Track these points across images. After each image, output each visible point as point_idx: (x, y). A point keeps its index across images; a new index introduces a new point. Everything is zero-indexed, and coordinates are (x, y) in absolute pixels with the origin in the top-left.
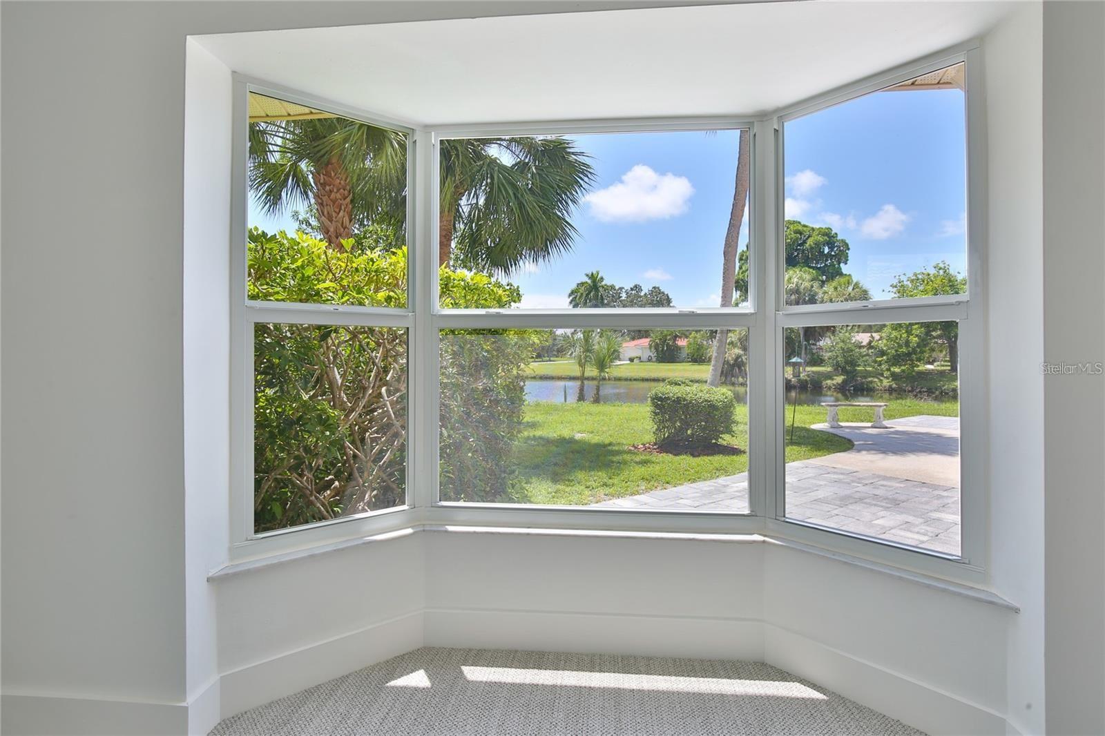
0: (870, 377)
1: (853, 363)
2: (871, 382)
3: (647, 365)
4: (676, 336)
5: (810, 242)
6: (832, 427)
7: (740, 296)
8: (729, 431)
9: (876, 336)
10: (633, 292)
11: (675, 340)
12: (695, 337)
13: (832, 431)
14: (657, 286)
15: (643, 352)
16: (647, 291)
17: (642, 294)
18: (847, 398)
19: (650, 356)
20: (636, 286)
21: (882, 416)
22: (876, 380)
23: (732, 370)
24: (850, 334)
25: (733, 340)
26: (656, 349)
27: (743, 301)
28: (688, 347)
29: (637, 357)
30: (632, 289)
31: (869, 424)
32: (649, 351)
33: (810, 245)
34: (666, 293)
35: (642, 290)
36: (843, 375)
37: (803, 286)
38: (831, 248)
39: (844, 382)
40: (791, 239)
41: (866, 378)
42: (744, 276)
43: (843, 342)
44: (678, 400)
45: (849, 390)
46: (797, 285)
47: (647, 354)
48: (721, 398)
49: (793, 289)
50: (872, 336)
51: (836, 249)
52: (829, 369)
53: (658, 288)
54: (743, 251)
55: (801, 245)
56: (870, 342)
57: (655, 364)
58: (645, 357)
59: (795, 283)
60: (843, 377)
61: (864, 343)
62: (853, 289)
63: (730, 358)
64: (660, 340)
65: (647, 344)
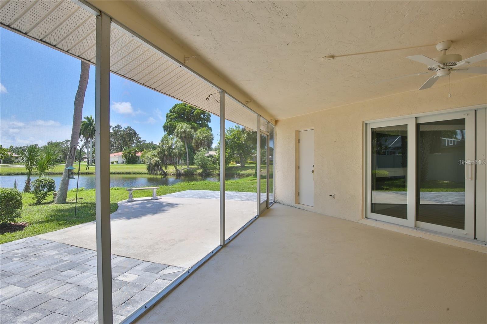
0: (211, 170)
1: (205, 164)
2: (212, 172)
3: (122, 166)
4: (136, 151)
5: (196, 112)
10: (117, 129)
11: (135, 154)
14: (130, 126)
15: (119, 159)
16: (124, 129)
17: (122, 129)
19: (123, 161)
20: (118, 126)
22: (214, 171)
23: (154, 168)
26: (126, 157)
28: (142, 157)
29: (116, 162)
30: (116, 127)
32: (122, 158)
33: (195, 113)
34: (134, 130)
35: (121, 128)
36: (202, 169)
37: (187, 131)
38: (204, 115)
39: (203, 172)
40: (188, 110)
42: (168, 124)
43: (202, 155)
45: (204, 175)
47: (122, 160)
51: (206, 116)
52: (197, 167)
53: (130, 127)
54: (168, 113)
55: (192, 113)
57: (125, 165)
58: (120, 162)
59: (184, 129)
60: (202, 170)
63: (153, 162)
64: (128, 153)
65: (121, 155)
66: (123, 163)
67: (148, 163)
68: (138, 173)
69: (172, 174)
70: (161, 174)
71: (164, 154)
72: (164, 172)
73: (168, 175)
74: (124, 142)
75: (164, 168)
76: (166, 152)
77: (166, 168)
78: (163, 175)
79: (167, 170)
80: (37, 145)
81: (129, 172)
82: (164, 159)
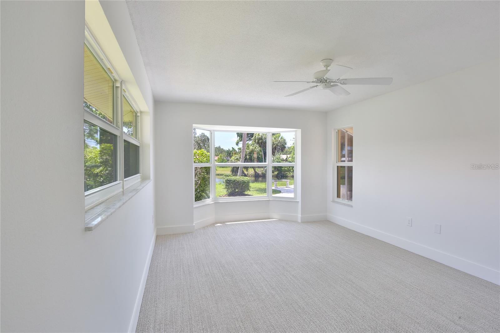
2: (286, 174)
6: (275, 188)
7: (239, 139)
8: (248, 189)
9: (289, 156)
12: (221, 156)
13: (275, 189)
18: (279, 180)
21: (288, 184)
22: (288, 173)
24: (280, 156)
25: (238, 158)
27: (240, 141)
31: (285, 187)
39: (278, 174)
41: (285, 172)
43: (277, 159)
44: (234, 181)
45: (279, 177)
46: (261, 136)
48: (247, 179)
49: (260, 138)
50: (287, 156)
56: (287, 158)
60: (277, 172)
61: (285, 159)
62: (281, 139)
69: (251, 176)
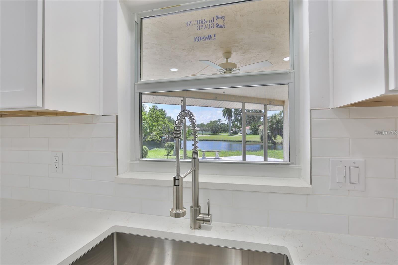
11: (259, 127)
15: (248, 131)
19: (250, 132)
26: (252, 130)
32: (250, 130)
58: (248, 133)
64: (253, 127)
65: (249, 128)
66: (250, 134)
67: (261, 135)
68: (256, 142)
69: (281, 144)
70: (271, 143)
71: (273, 127)
72: (273, 141)
73: (277, 144)
74: (253, 118)
75: (273, 139)
76: (274, 126)
77: (275, 139)
78: (273, 144)
79: (275, 140)
80: (204, 123)
81: (250, 140)
82: (273, 132)
